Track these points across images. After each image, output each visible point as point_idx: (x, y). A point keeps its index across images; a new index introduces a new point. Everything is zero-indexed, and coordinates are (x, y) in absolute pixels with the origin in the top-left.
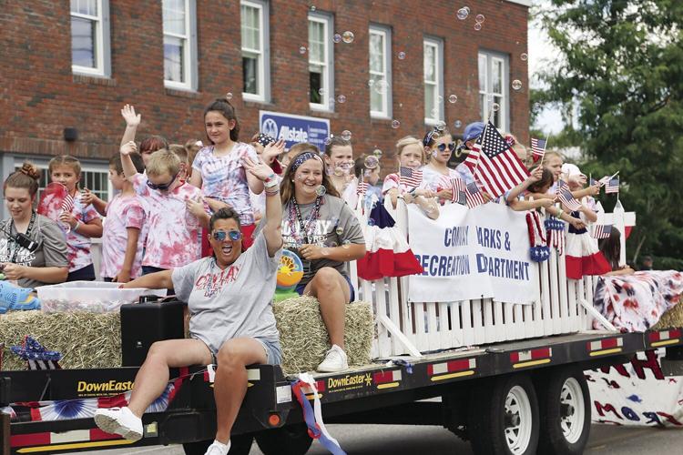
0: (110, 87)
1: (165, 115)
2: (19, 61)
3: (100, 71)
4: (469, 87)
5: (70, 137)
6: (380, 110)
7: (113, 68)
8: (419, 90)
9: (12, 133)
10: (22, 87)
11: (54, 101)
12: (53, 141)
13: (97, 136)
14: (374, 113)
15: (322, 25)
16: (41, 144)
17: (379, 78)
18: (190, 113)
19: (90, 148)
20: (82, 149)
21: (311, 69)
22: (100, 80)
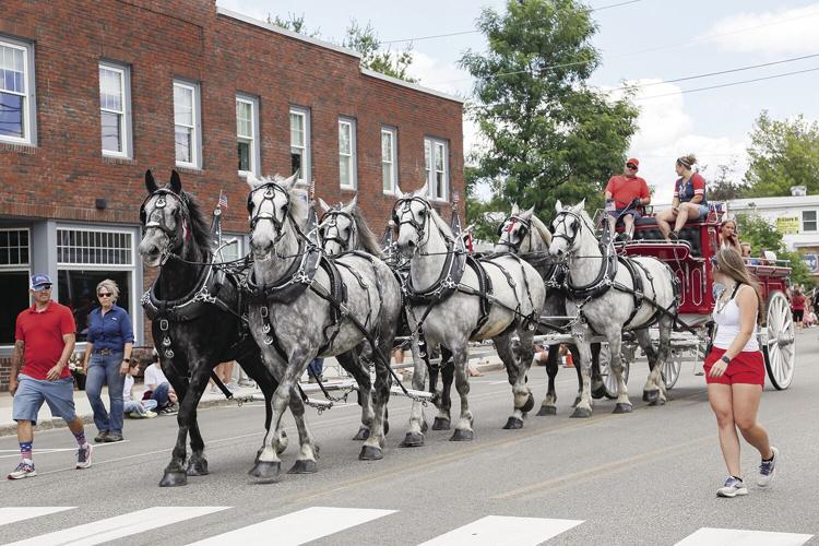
0: (133, 166)
2: (59, 146)
3: (124, 154)
4: (417, 165)
5: (101, 206)
6: (348, 183)
7: (134, 151)
8: (378, 167)
9: (54, 203)
10: (62, 167)
11: (87, 178)
12: (87, 209)
13: (122, 205)
14: (343, 186)
15: (301, 117)
16: (78, 212)
17: (347, 158)
19: (116, 214)
20: (110, 215)
21: (293, 152)
22: (124, 161)
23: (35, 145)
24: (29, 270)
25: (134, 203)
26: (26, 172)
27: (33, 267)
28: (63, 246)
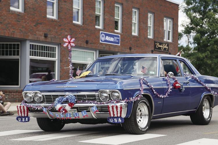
0: (58, 22)
1: (73, 31)
2: (32, 13)
3: (55, 17)
4: (161, 27)
5: (46, 36)
6: (135, 33)
7: (58, 16)
8: (146, 28)
9: (29, 34)
10: (32, 21)
11: (41, 25)
12: (41, 37)
13: (53, 36)
14: (133, 34)
15: (119, 7)
16: (38, 38)
17: (135, 23)
18: (80, 31)
19: (51, 40)
20: (49, 40)
21: (116, 20)
22: (55, 20)
23: (23, 12)
24: (20, 58)
25: (58, 36)
26: (20, 22)
27: (21, 57)
28: (32, 50)
